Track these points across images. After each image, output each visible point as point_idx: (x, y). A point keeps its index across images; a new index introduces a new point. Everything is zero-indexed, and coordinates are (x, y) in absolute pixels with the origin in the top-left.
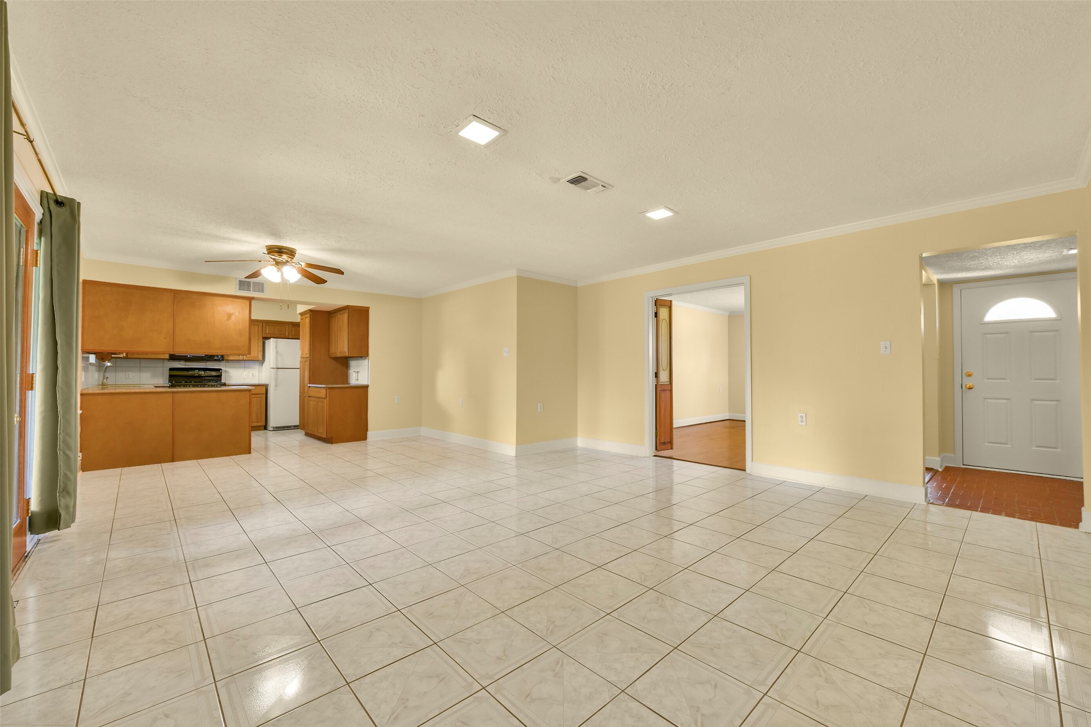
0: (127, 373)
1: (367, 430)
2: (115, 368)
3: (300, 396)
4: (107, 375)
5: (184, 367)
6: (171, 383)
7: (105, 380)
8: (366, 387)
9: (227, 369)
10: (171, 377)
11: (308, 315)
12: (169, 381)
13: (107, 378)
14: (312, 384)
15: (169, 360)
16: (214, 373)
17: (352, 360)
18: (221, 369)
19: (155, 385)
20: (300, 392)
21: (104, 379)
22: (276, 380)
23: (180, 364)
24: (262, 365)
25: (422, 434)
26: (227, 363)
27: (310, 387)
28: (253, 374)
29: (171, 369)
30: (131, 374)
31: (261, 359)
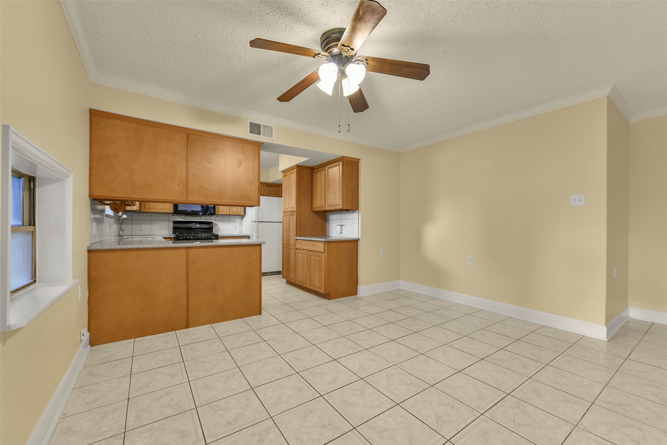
0: (140, 225)
1: (357, 285)
2: (130, 221)
3: (283, 248)
4: (124, 227)
5: (184, 220)
6: (176, 234)
7: (121, 232)
8: (356, 241)
9: (216, 223)
10: (175, 229)
11: (295, 170)
12: (173, 232)
13: (123, 229)
14: (298, 237)
15: (173, 214)
16: (205, 226)
17: (332, 214)
18: (212, 223)
19: (164, 236)
20: (283, 244)
21: (120, 230)
22: (257, 232)
23: (181, 218)
24: (243, 219)
25: (401, 288)
26: (216, 218)
27: (296, 239)
28: (235, 227)
29: (175, 222)
30: (144, 226)
31: (243, 214)
